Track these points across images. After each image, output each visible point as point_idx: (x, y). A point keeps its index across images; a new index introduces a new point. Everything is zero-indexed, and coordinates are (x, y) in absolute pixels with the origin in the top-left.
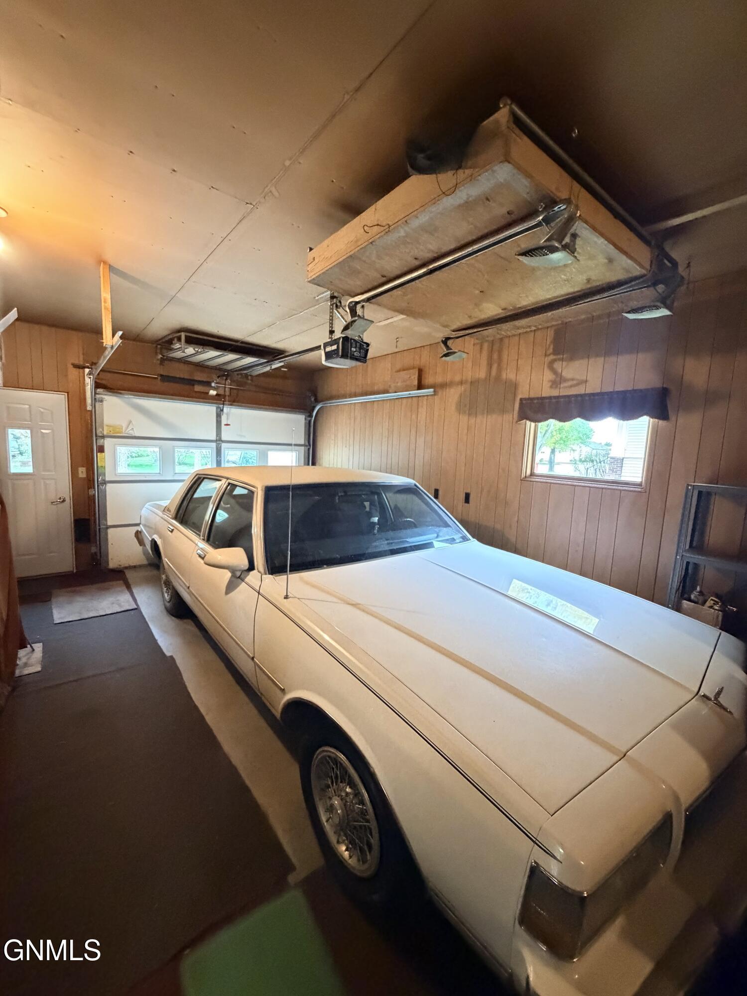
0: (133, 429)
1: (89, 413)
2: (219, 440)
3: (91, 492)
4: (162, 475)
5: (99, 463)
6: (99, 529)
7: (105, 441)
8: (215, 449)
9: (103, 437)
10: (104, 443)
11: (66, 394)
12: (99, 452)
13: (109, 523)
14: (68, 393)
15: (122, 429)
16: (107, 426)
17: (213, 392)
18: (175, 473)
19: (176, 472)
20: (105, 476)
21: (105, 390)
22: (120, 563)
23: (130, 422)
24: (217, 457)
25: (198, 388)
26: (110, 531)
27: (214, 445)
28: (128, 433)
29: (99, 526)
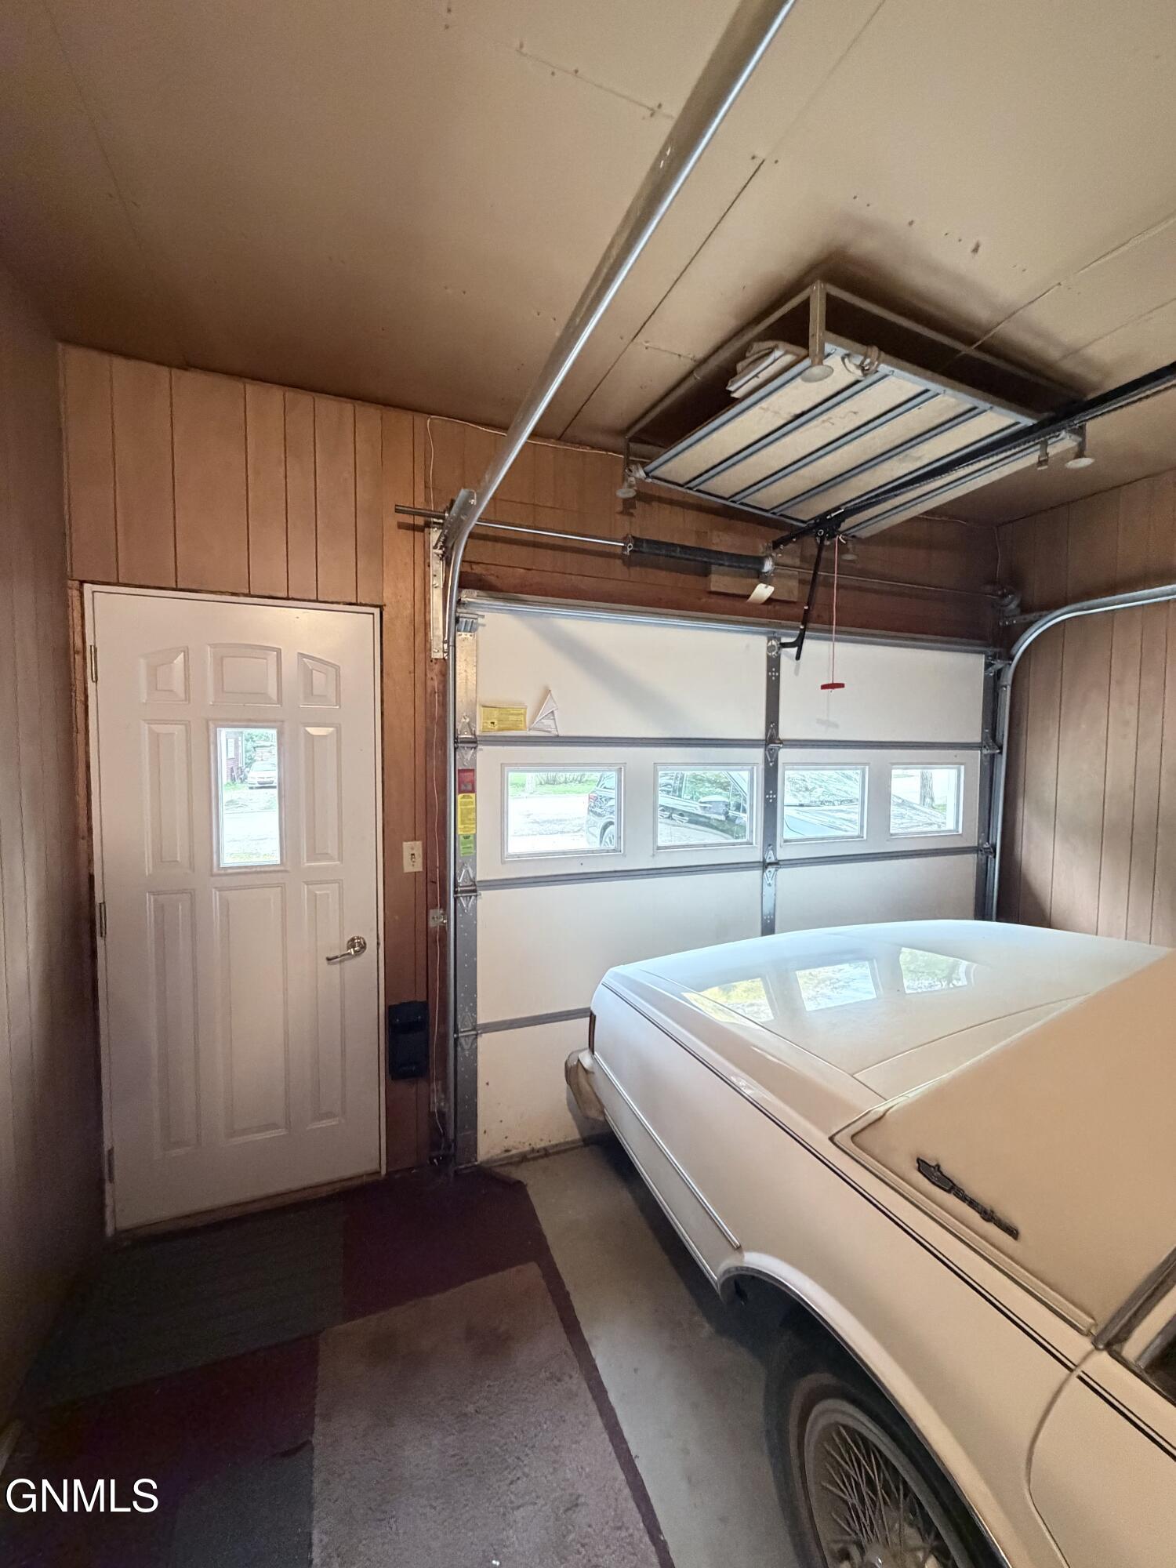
0: (552, 712)
1: (437, 667)
2: (772, 740)
3: (436, 918)
4: (624, 855)
5: (459, 826)
6: (456, 1040)
7: (479, 754)
8: (762, 767)
9: (474, 742)
10: (474, 760)
11: (377, 611)
12: (460, 792)
13: (482, 1019)
14: (381, 607)
15: (524, 715)
16: (484, 706)
17: (763, 591)
18: (659, 848)
19: (660, 844)
20: (474, 868)
21: (481, 593)
22: (507, 1144)
23: (547, 692)
24: (766, 793)
25: (720, 581)
26: (484, 1041)
27: (758, 755)
28: (541, 726)
29: (456, 1031)
